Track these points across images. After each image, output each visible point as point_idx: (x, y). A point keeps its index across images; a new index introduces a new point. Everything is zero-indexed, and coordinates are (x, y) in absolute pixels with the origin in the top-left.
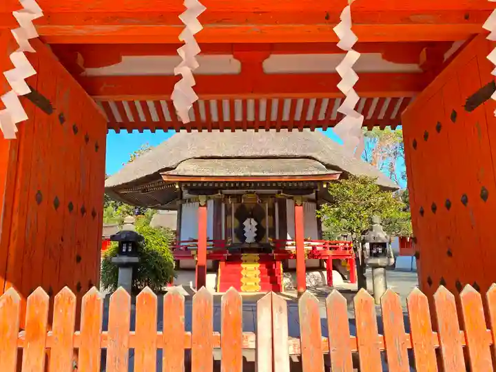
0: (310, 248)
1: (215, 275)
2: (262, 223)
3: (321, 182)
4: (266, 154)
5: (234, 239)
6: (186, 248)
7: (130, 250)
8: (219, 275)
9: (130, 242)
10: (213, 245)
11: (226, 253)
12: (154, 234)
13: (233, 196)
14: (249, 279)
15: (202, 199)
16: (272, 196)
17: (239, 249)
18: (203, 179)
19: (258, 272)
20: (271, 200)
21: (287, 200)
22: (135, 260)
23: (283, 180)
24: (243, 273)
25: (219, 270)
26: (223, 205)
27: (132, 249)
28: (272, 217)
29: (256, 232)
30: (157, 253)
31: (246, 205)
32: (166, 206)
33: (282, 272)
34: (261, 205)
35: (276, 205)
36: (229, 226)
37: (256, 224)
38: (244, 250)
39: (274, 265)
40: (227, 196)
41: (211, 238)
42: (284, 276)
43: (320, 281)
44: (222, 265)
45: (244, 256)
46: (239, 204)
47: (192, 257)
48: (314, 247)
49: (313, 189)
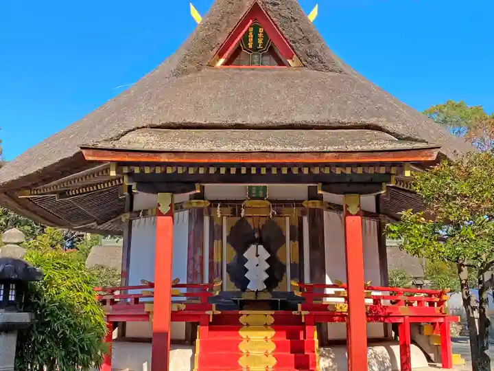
0: (370, 301)
1: (189, 352)
2: (279, 253)
3: (400, 166)
4: (289, 121)
5: (226, 284)
6: (136, 301)
7: (12, 298)
8: (198, 351)
9: (13, 281)
10: (186, 295)
11: (210, 309)
12: (66, 267)
13: (225, 203)
14: (255, 359)
15: (164, 201)
16: (298, 203)
17: (236, 301)
18: (164, 158)
19: (272, 347)
20: (295, 211)
21: (325, 212)
22: (24, 317)
23: (324, 161)
24: (242, 347)
25: (198, 340)
26: (206, 219)
27: (17, 296)
28: (297, 243)
29: (267, 271)
30: (72, 306)
31: (250, 221)
32: (106, 226)
33: (317, 346)
34: (277, 220)
35: (305, 220)
36: (217, 259)
37: (267, 255)
38: (243, 305)
39: (302, 333)
40: (214, 203)
41: (183, 281)
42: (322, 355)
43: (388, 363)
44: (202, 332)
45: (246, 316)
46: (237, 219)
47: (147, 316)
48: (377, 300)
49: (380, 184)
